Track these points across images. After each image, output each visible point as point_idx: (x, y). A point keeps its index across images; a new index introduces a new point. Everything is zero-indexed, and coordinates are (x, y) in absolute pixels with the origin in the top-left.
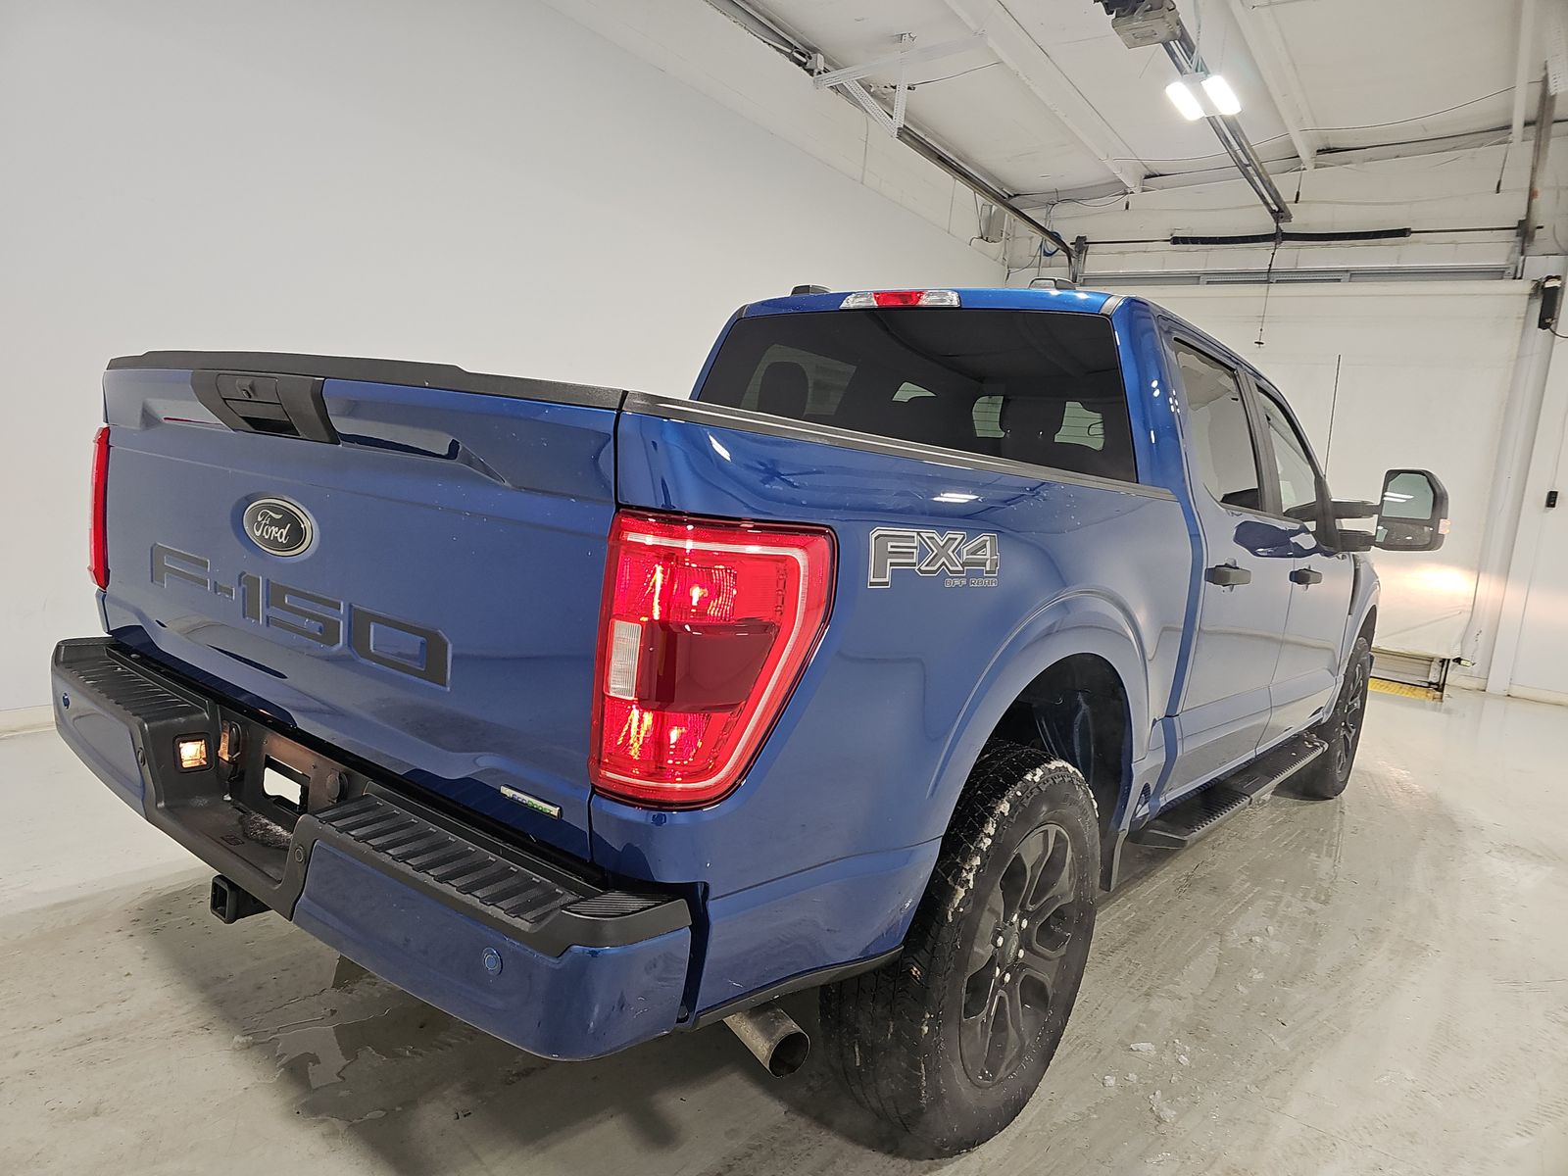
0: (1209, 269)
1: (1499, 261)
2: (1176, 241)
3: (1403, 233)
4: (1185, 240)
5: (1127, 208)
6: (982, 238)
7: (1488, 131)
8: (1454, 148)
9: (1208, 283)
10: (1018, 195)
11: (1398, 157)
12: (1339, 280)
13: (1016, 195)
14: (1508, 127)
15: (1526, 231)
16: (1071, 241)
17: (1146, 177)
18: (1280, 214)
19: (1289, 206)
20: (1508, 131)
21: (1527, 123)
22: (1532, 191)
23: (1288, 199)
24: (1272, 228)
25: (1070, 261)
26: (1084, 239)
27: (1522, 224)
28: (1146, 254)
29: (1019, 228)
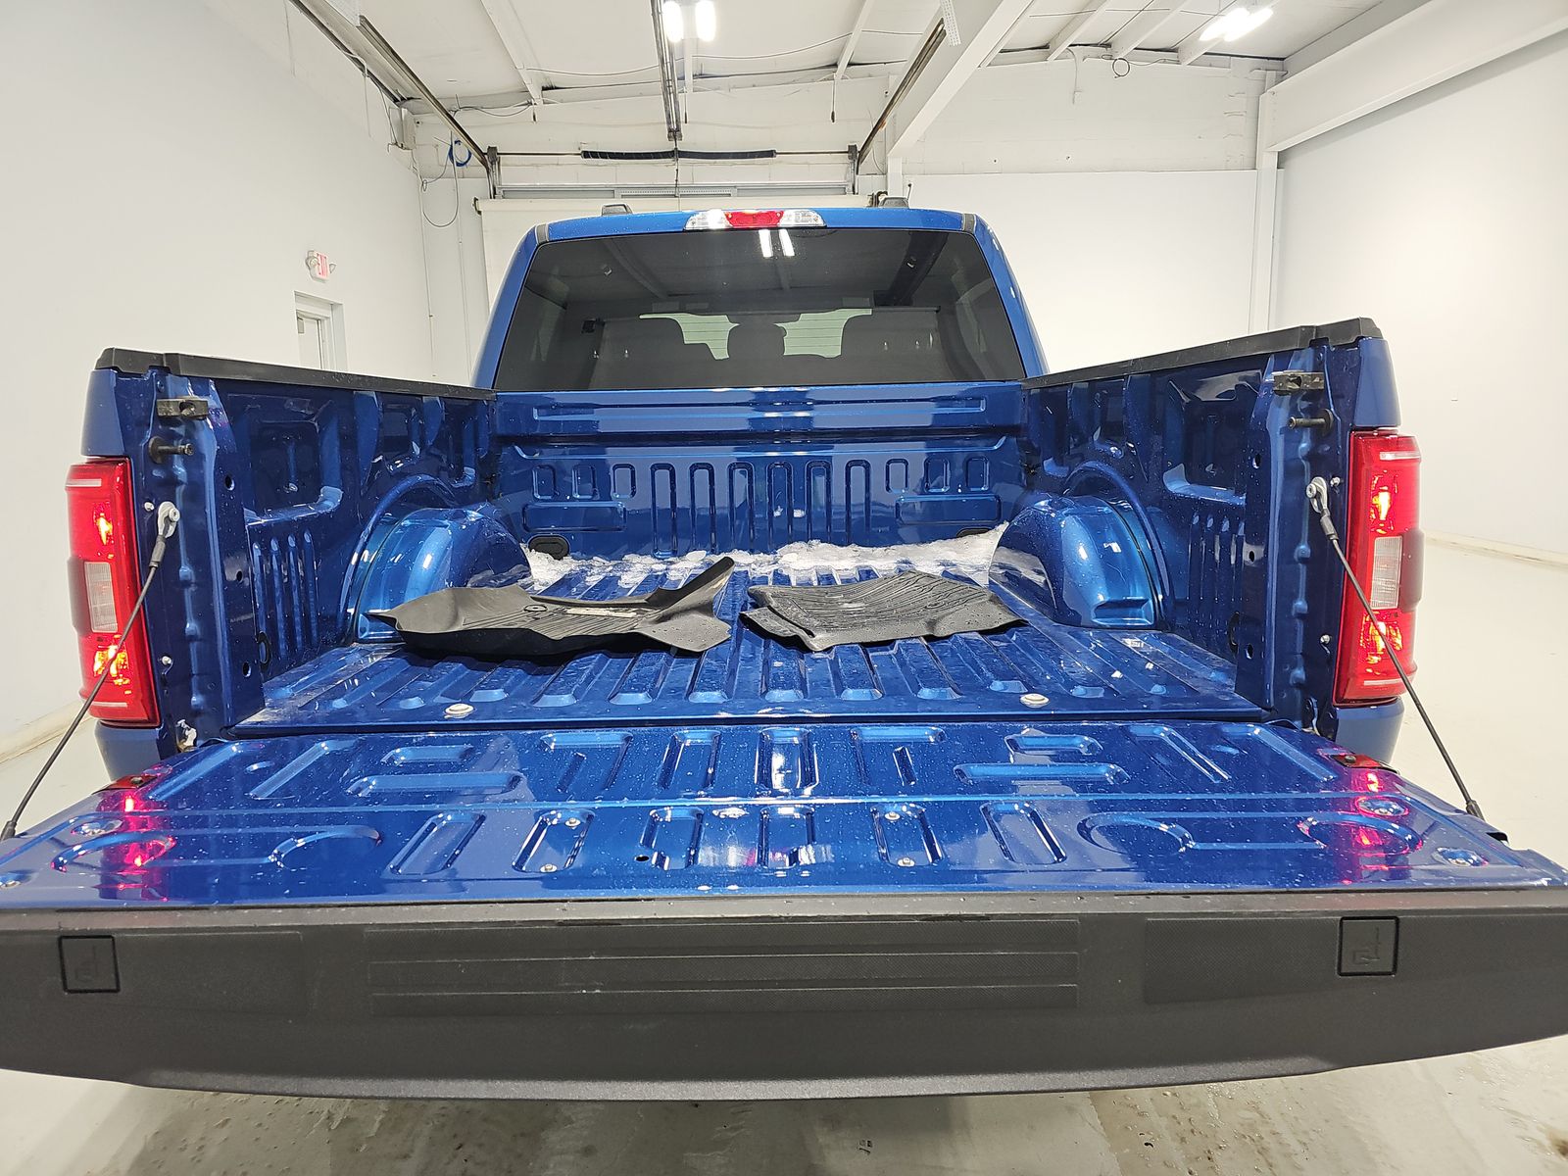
0: (620, 183)
2: (586, 154)
3: (771, 154)
4: (595, 155)
5: (535, 120)
6: (396, 144)
7: (819, 68)
8: (794, 82)
9: (623, 196)
10: (412, 98)
12: (729, 195)
13: (409, 99)
14: (835, 65)
15: (856, 155)
16: (485, 151)
17: (544, 89)
18: (674, 134)
19: (682, 125)
20: (833, 69)
21: (850, 64)
22: (881, 122)
23: (682, 119)
24: (669, 146)
25: (488, 172)
26: (495, 148)
27: (852, 149)
28: (559, 167)
29: (422, 134)
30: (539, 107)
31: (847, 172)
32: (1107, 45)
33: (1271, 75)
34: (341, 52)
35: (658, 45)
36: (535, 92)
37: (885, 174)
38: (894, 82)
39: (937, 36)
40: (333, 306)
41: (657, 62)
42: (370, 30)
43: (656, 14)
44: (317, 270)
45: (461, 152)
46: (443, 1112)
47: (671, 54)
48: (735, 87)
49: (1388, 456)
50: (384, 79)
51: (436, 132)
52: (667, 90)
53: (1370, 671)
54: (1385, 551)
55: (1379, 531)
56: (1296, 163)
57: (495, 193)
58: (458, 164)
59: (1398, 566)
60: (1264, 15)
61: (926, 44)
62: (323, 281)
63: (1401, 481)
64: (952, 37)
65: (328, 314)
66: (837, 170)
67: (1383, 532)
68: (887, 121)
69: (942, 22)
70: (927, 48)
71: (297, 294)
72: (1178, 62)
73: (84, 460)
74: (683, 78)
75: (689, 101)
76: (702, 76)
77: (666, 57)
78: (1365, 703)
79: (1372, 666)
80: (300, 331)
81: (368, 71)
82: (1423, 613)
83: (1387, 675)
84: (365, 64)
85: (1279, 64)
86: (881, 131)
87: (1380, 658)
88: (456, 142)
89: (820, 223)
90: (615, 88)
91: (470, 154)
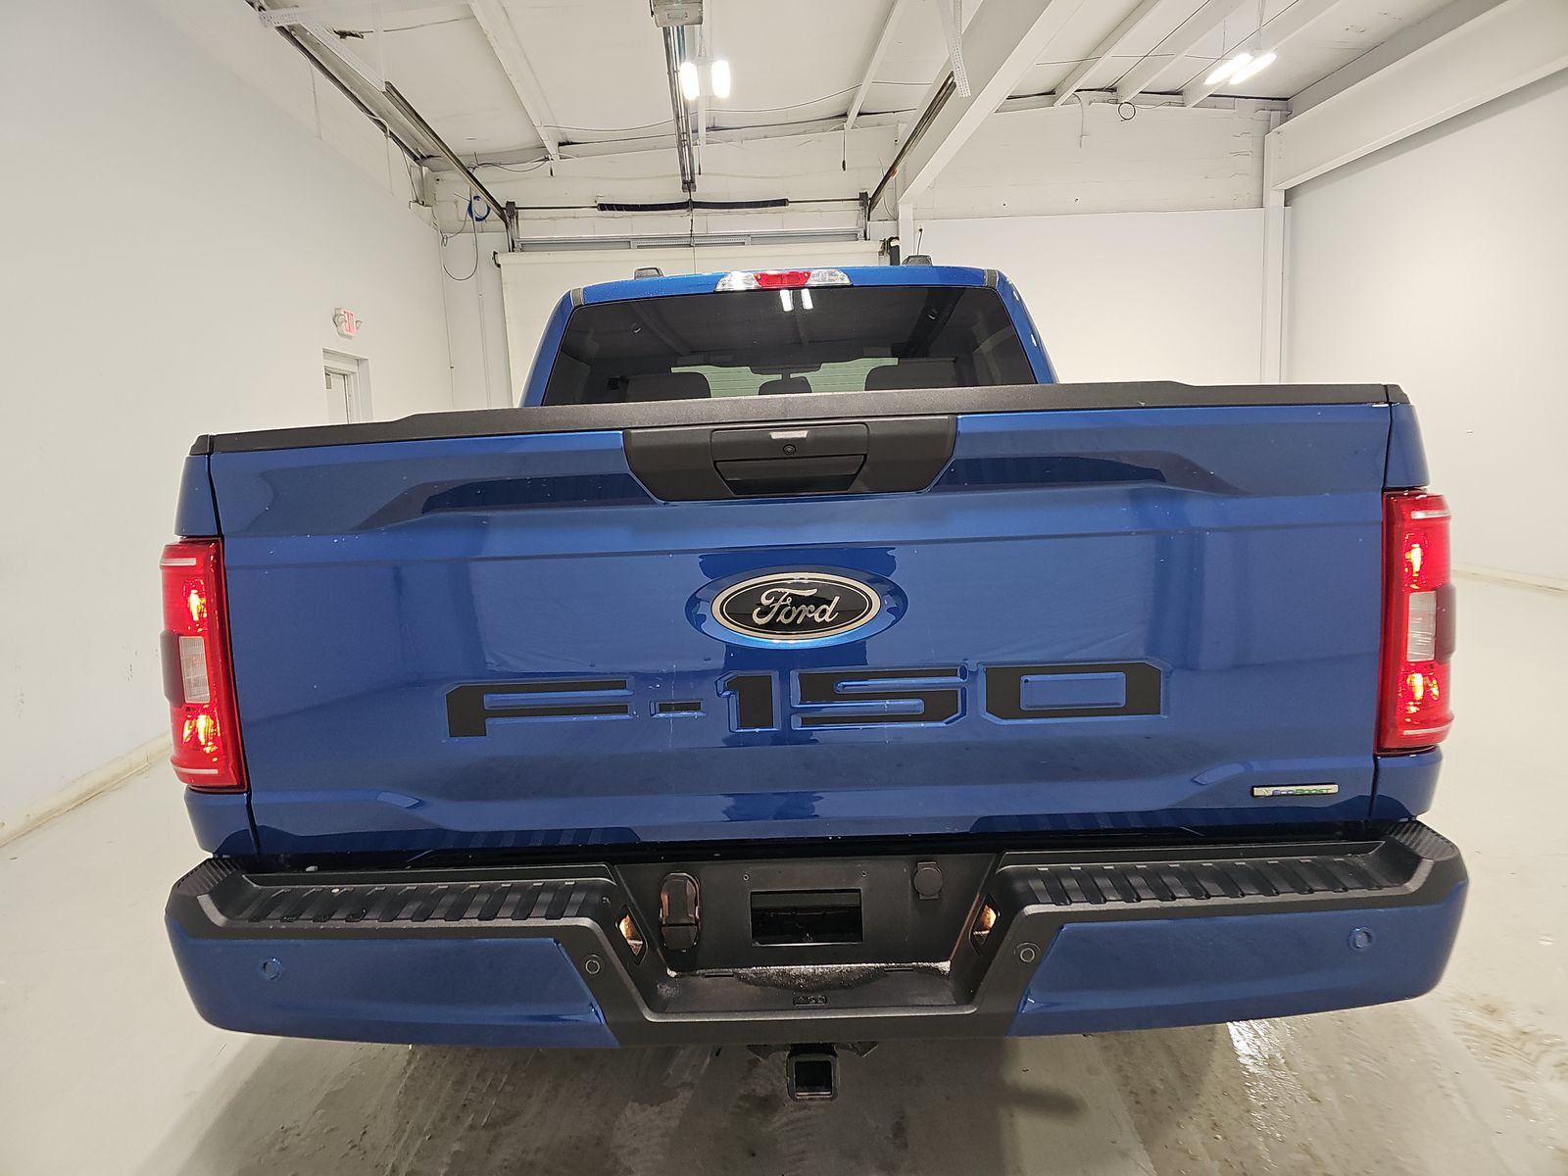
0: (635, 234)
1: (851, 226)
2: (602, 207)
3: (783, 202)
4: (611, 207)
5: (551, 174)
6: (417, 201)
7: (830, 118)
8: (805, 132)
9: (639, 247)
10: (432, 156)
11: (766, 137)
12: (743, 243)
13: (429, 157)
14: (845, 115)
15: (867, 202)
16: (503, 206)
17: (560, 144)
18: (689, 185)
19: (696, 177)
20: (843, 119)
21: (860, 114)
22: (892, 171)
23: (696, 171)
24: (684, 197)
25: (507, 227)
26: (513, 203)
27: (863, 196)
28: (576, 220)
29: (441, 191)
30: (556, 163)
31: (859, 218)
32: (1112, 90)
33: (1276, 115)
34: (364, 115)
35: (673, 101)
36: (552, 148)
37: (896, 219)
38: (904, 131)
39: (947, 88)
40: (359, 361)
41: (672, 117)
42: (395, 95)
43: (672, 73)
44: (344, 327)
45: (480, 208)
46: (506, 1164)
47: (686, 110)
48: (746, 139)
49: (1419, 515)
50: (404, 137)
51: (455, 189)
52: (681, 144)
53: (1408, 720)
54: (1419, 606)
55: (1413, 586)
56: (1303, 201)
57: (513, 246)
58: (477, 219)
59: (1432, 619)
60: (1268, 59)
61: (937, 96)
62: (350, 337)
63: (1433, 538)
64: (963, 89)
65: (353, 368)
66: (849, 217)
67: (1417, 587)
68: (898, 169)
69: (952, 74)
70: (937, 100)
71: (325, 351)
72: (1183, 105)
73: (178, 539)
74: (697, 131)
75: (703, 153)
76: (714, 128)
77: (681, 113)
78: (1404, 752)
79: (1411, 716)
80: (329, 387)
81: (391, 132)
82: (1458, 663)
83: (1424, 724)
84: (387, 126)
85: (1282, 104)
86: (892, 178)
87: (1418, 709)
88: (475, 198)
89: (847, 281)
90: (630, 142)
91: (489, 209)
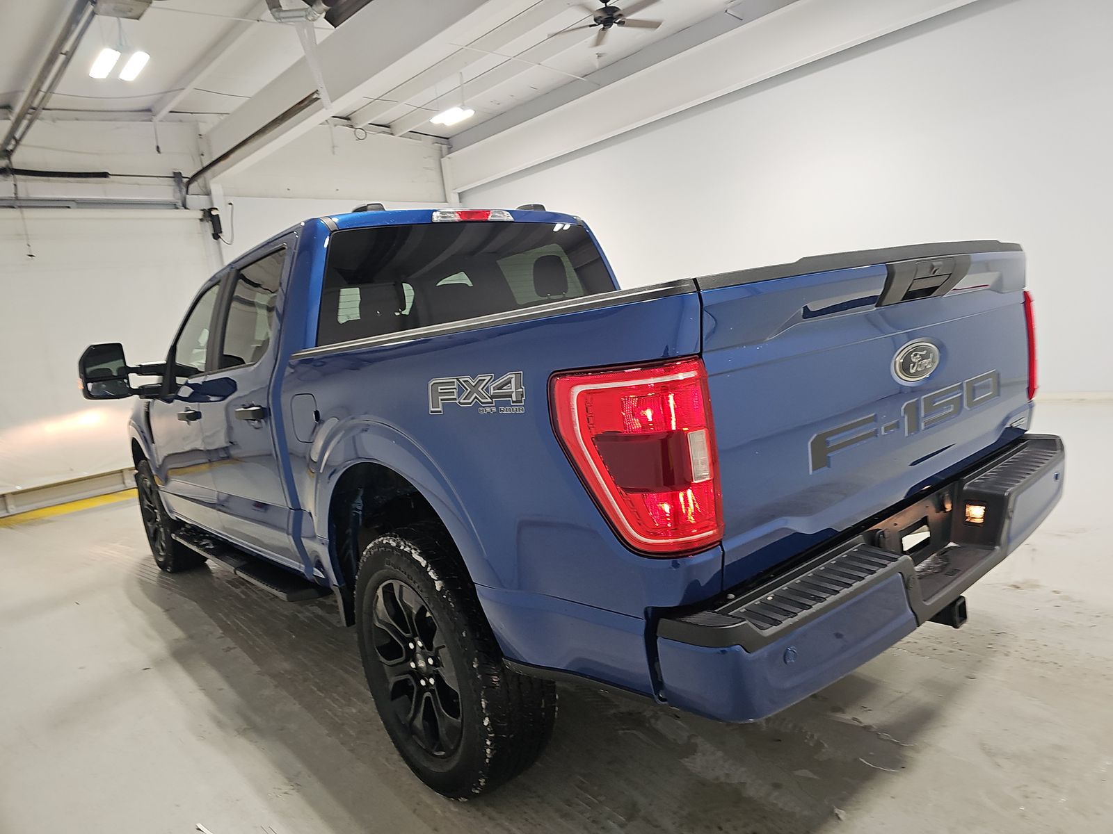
1: (169, 198)
3: (105, 175)
7: (136, 111)
12: (69, 207)
15: (183, 180)
20: (150, 113)
21: (172, 112)
22: (224, 157)
27: (177, 175)
31: (175, 192)
32: (349, 119)
37: (208, 195)
39: (309, 101)
48: (59, 119)
60: (470, 113)
61: (296, 106)
66: (167, 192)
68: (231, 156)
69: (316, 92)
70: (296, 109)
72: (392, 134)
85: (446, 141)
89: (511, 218)
